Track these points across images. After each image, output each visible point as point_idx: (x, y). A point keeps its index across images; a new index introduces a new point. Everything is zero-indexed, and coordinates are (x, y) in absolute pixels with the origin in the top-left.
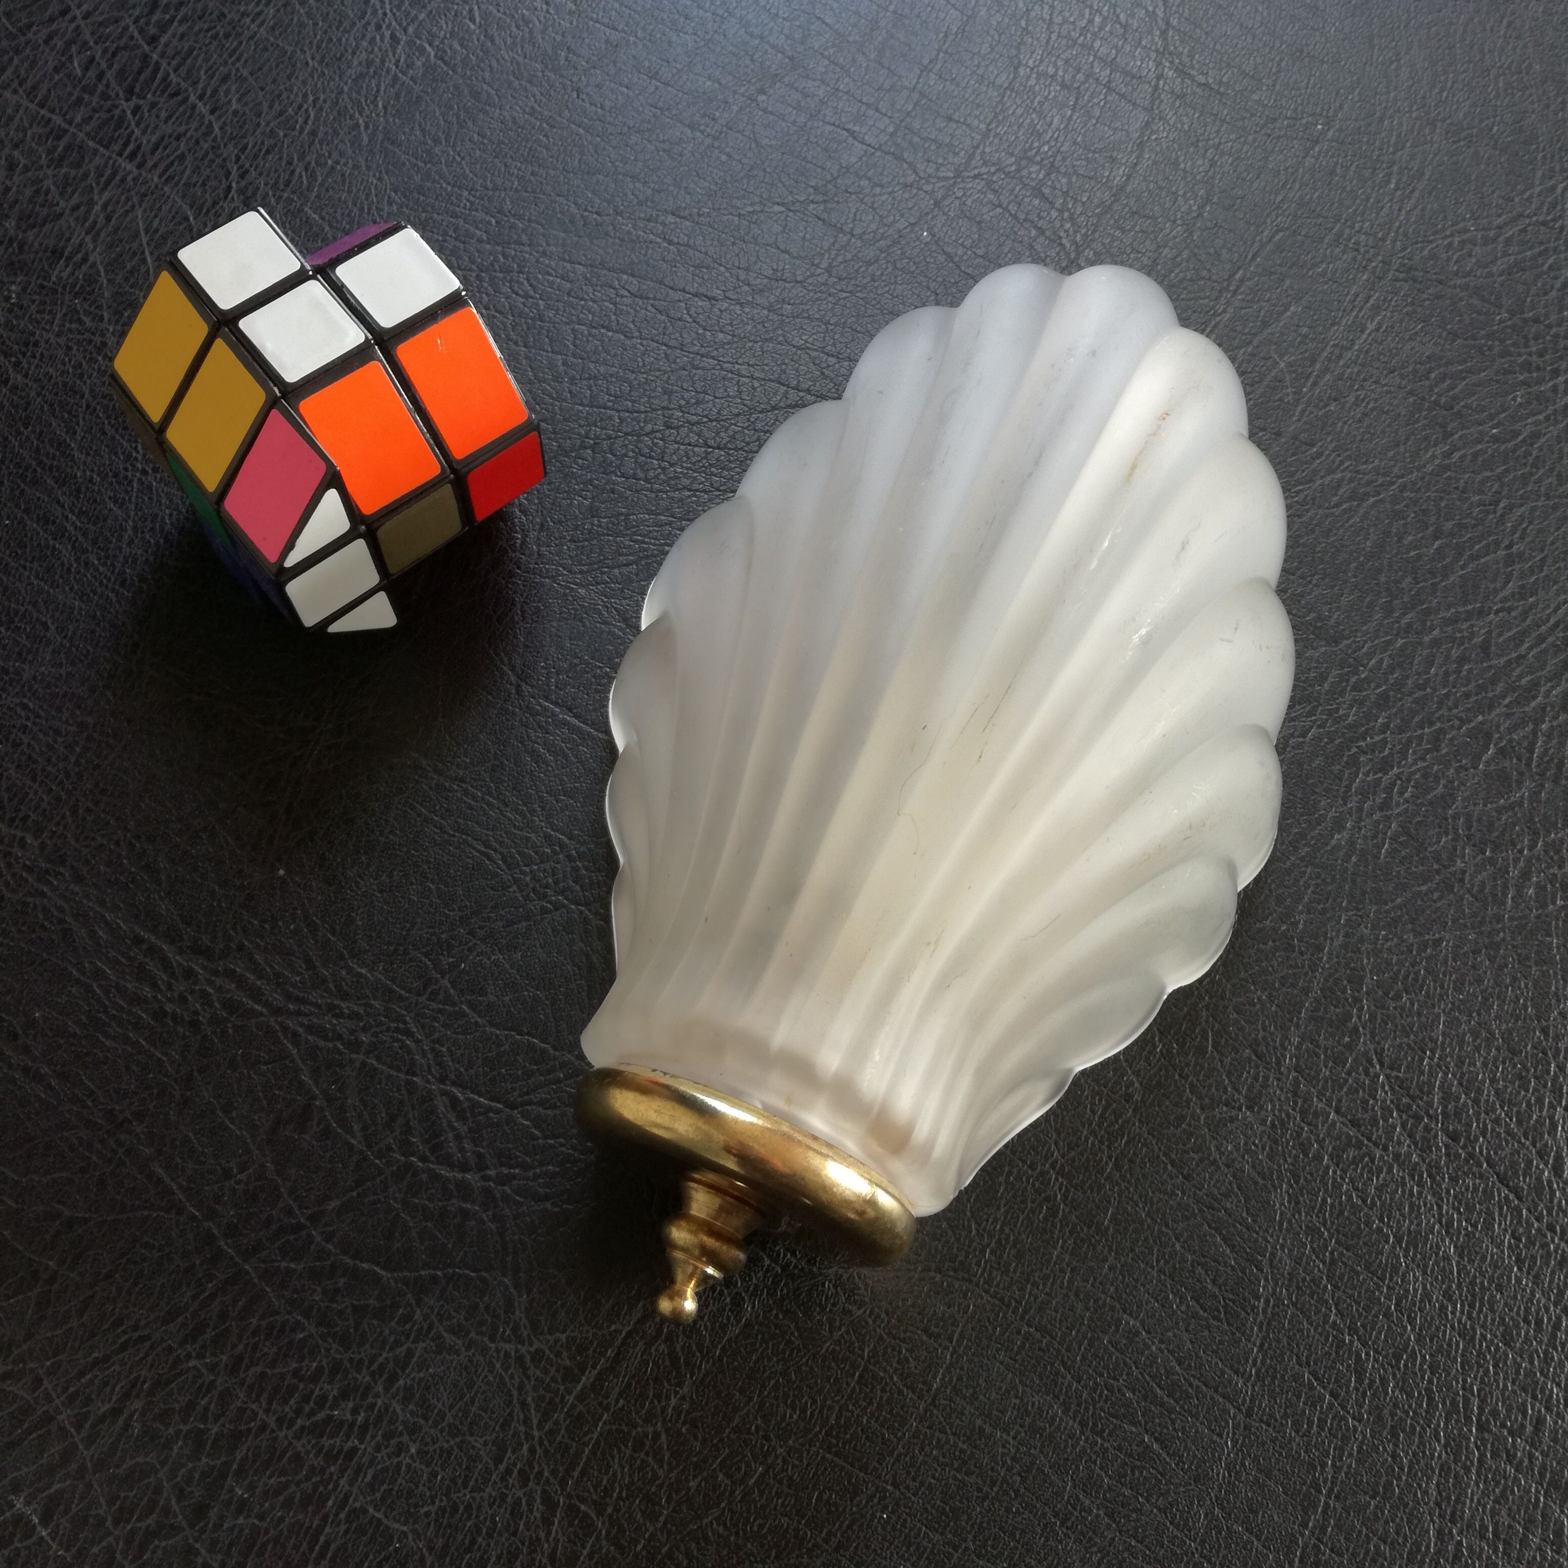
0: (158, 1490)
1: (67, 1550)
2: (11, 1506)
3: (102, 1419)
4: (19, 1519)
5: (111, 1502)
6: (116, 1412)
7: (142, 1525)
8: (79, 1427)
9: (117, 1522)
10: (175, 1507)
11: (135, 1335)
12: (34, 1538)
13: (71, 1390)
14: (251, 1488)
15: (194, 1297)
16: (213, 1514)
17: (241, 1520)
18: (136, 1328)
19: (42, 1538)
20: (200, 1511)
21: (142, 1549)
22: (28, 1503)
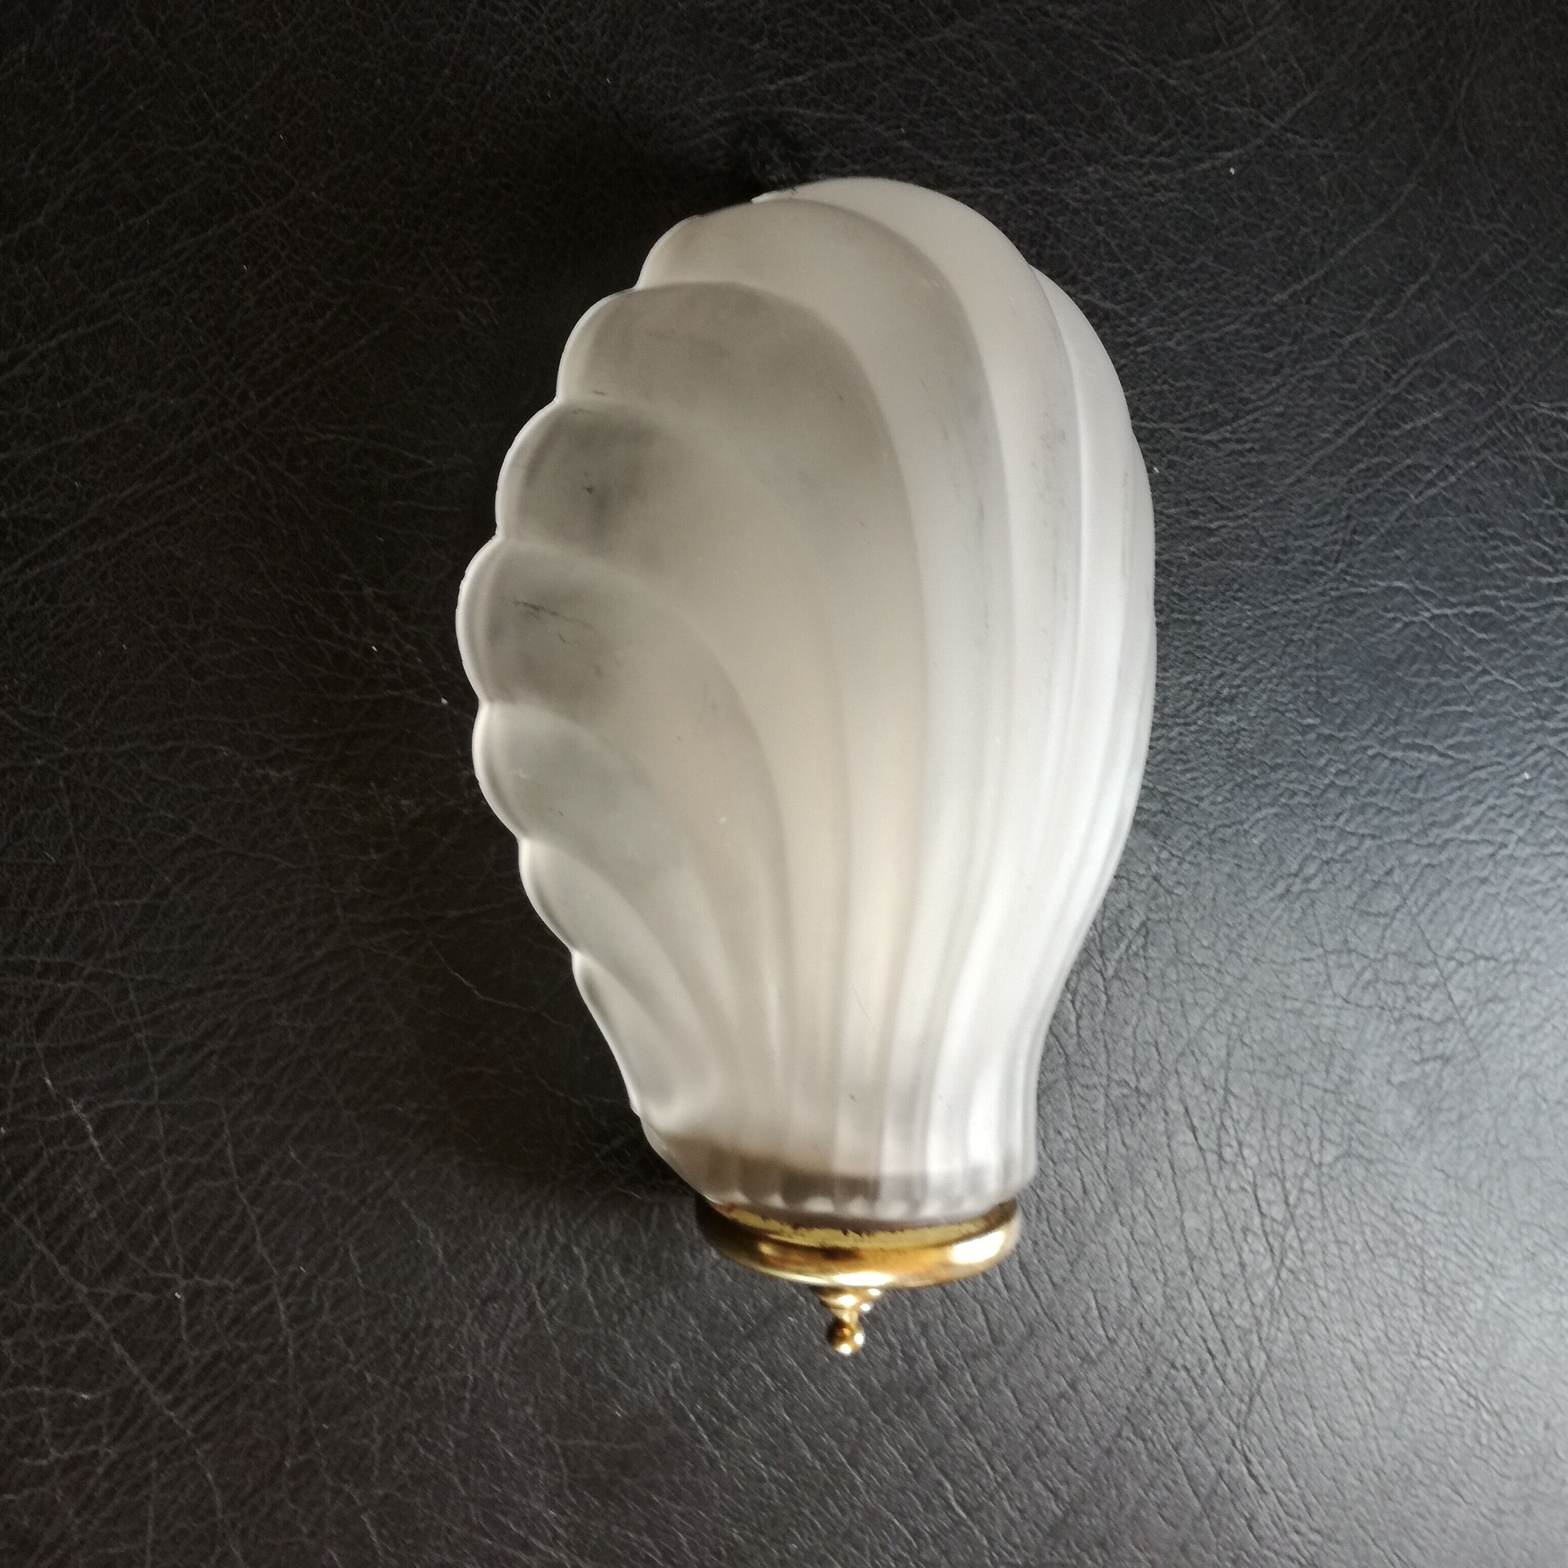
0: (216, 1134)
1: (115, 1165)
2: (68, 1107)
3: (180, 1050)
4: (72, 1122)
5: (167, 1132)
6: (197, 1046)
7: (194, 1161)
8: (154, 1050)
9: (169, 1152)
10: (229, 1151)
11: (235, 977)
12: (84, 1146)
13: (157, 1012)
14: (304, 1156)
15: (300, 959)
16: (264, 1169)
17: (288, 1182)
18: (235, 970)
19: (92, 1148)
20: (250, 1165)
21: (188, 1183)
22: (85, 1110)
